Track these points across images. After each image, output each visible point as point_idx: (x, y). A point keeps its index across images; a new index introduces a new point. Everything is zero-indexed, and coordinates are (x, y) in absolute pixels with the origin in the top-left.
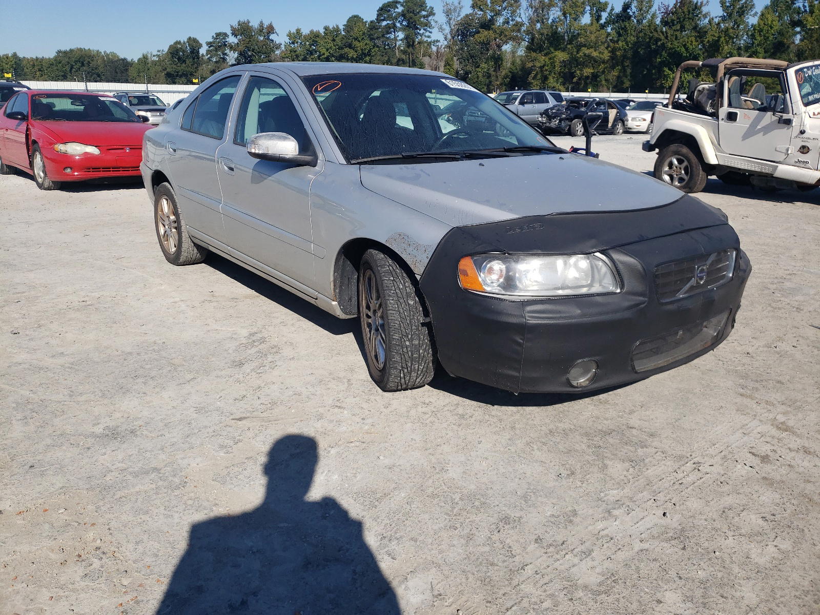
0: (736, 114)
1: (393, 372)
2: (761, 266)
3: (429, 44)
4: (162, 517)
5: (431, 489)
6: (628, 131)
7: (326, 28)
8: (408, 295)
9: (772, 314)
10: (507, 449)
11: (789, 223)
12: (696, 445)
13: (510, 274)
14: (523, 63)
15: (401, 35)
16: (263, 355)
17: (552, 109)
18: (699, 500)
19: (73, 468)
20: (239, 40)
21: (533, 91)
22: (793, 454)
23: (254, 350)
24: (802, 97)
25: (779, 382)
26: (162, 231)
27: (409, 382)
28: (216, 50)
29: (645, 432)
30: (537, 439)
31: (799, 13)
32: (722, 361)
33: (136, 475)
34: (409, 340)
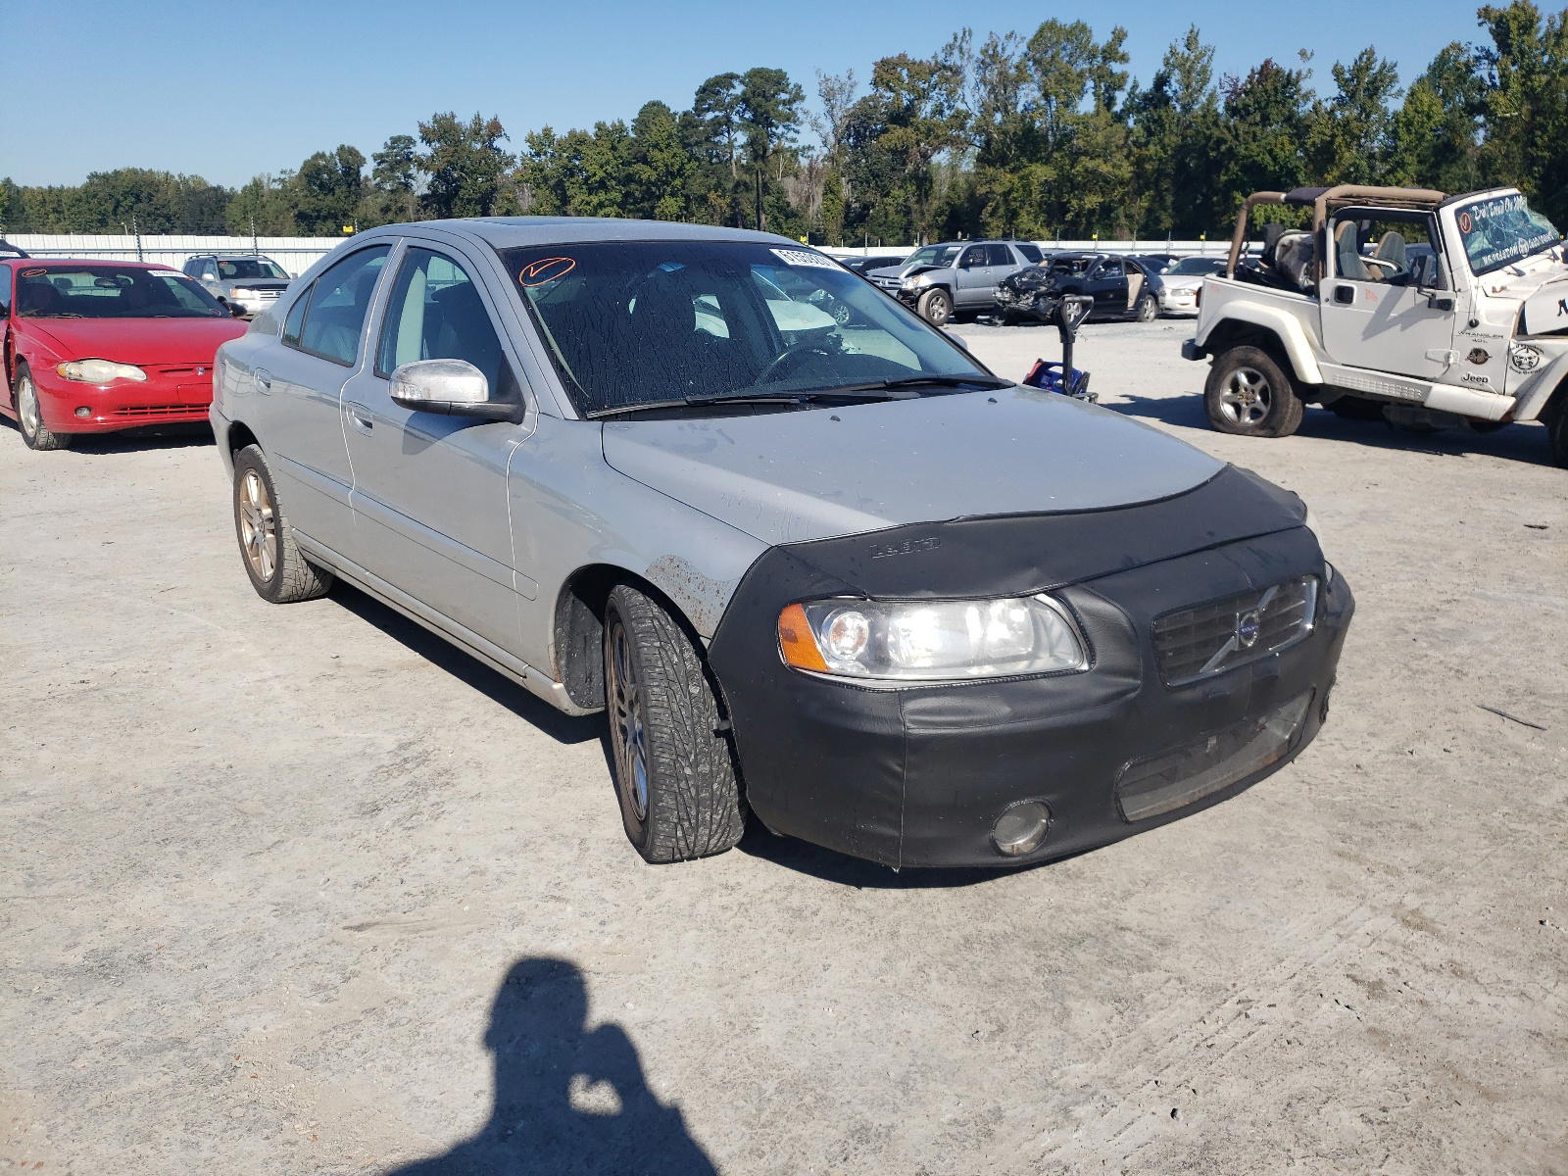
0: (1351, 290)
1: (662, 827)
2: (1395, 586)
3: (795, 153)
4: (177, 1147)
5: (721, 1071)
6: (1165, 314)
7: (599, 127)
8: (689, 676)
9: (1408, 683)
10: (878, 981)
11: (1453, 496)
12: (1245, 962)
13: (879, 635)
14: (971, 188)
15: (741, 138)
16: (419, 789)
17: (1021, 275)
18: (1242, 1081)
19: (15, 1042)
20: (435, 150)
21: (984, 243)
22: (1430, 977)
23: (405, 779)
24: (1470, 259)
25: (1413, 825)
26: (248, 537)
27: (695, 846)
28: (392, 169)
29: (1149, 937)
30: (938, 958)
31: (1481, 89)
32: (1309, 784)
33: (136, 1056)
34: (690, 766)
